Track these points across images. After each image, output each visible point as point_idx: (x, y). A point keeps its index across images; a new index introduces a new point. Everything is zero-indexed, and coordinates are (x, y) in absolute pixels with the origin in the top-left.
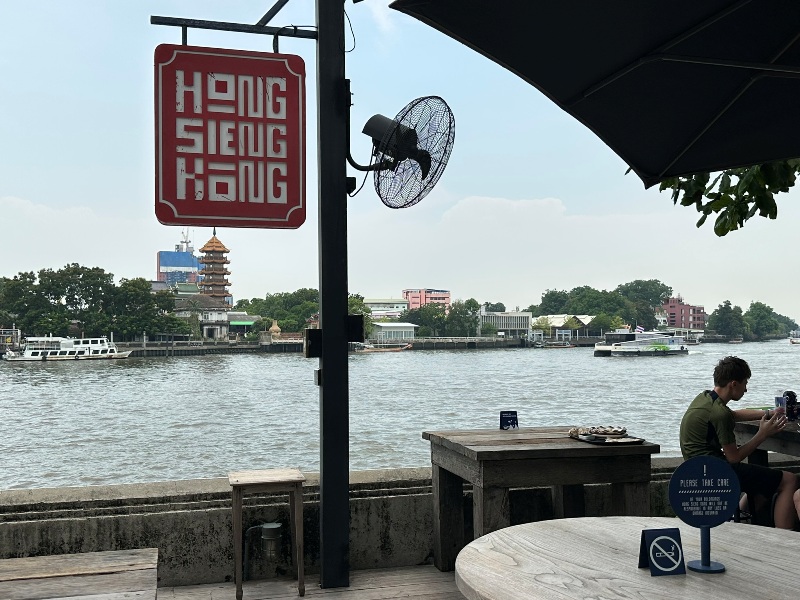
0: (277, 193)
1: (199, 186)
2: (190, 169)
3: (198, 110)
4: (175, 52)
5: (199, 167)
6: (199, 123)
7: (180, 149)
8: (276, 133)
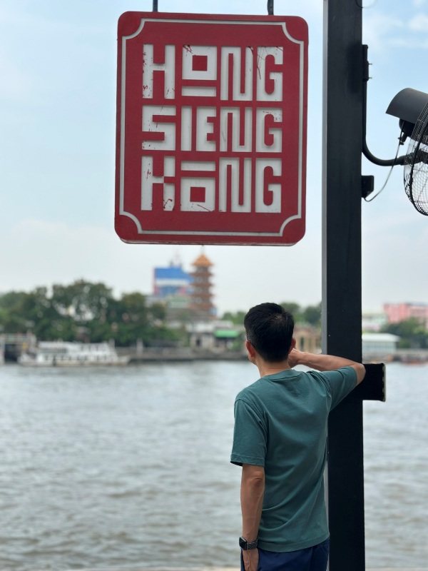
0: (268, 199)
1: (169, 192)
2: (158, 171)
3: (170, 95)
4: (143, 21)
5: (169, 168)
6: (170, 112)
7: (147, 146)
8: (269, 119)
